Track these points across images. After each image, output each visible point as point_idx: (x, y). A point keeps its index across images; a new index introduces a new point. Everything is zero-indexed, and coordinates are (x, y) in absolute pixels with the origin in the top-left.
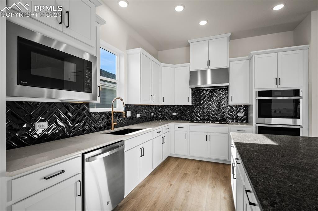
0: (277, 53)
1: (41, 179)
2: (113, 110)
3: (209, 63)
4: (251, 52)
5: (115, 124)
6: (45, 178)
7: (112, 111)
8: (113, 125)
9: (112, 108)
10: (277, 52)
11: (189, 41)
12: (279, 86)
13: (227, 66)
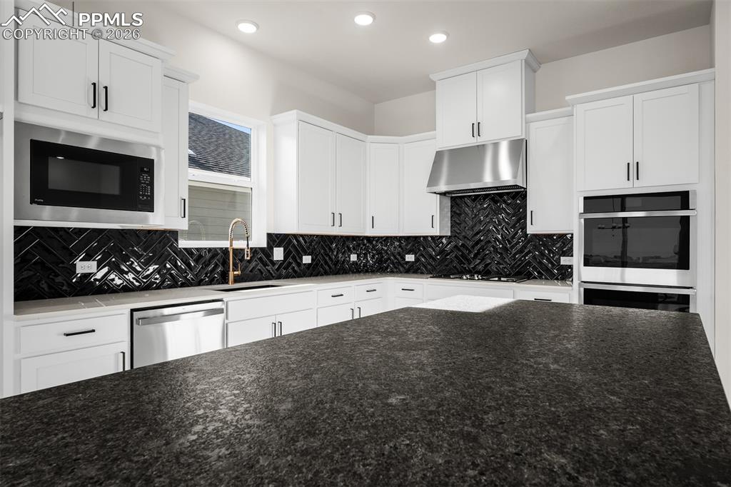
0: (632, 96)
1: (59, 335)
2: (231, 245)
3: (476, 129)
4: (567, 98)
5: (235, 273)
6: (65, 334)
7: (229, 246)
8: (231, 274)
9: (229, 242)
10: (633, 92)
11: (433, 77)
12: (637, 183)
13: (520, 134)
